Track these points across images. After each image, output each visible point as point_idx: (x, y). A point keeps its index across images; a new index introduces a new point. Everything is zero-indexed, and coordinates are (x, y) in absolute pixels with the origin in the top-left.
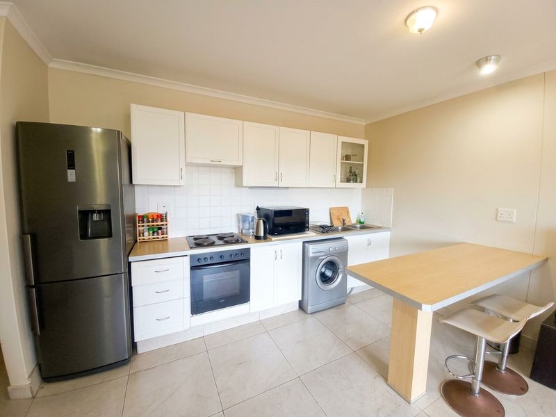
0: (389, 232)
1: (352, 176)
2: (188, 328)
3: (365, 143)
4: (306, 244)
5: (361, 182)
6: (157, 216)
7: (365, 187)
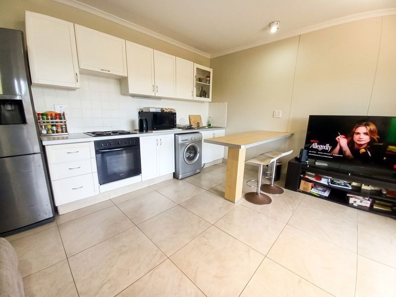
0: (224, 130)
1: (203, 93)
2: (98, 193)
3: (211, 70)
4: (176, 135)
5: (209, 97)
6: (56, 114)
7: (211, 101)
